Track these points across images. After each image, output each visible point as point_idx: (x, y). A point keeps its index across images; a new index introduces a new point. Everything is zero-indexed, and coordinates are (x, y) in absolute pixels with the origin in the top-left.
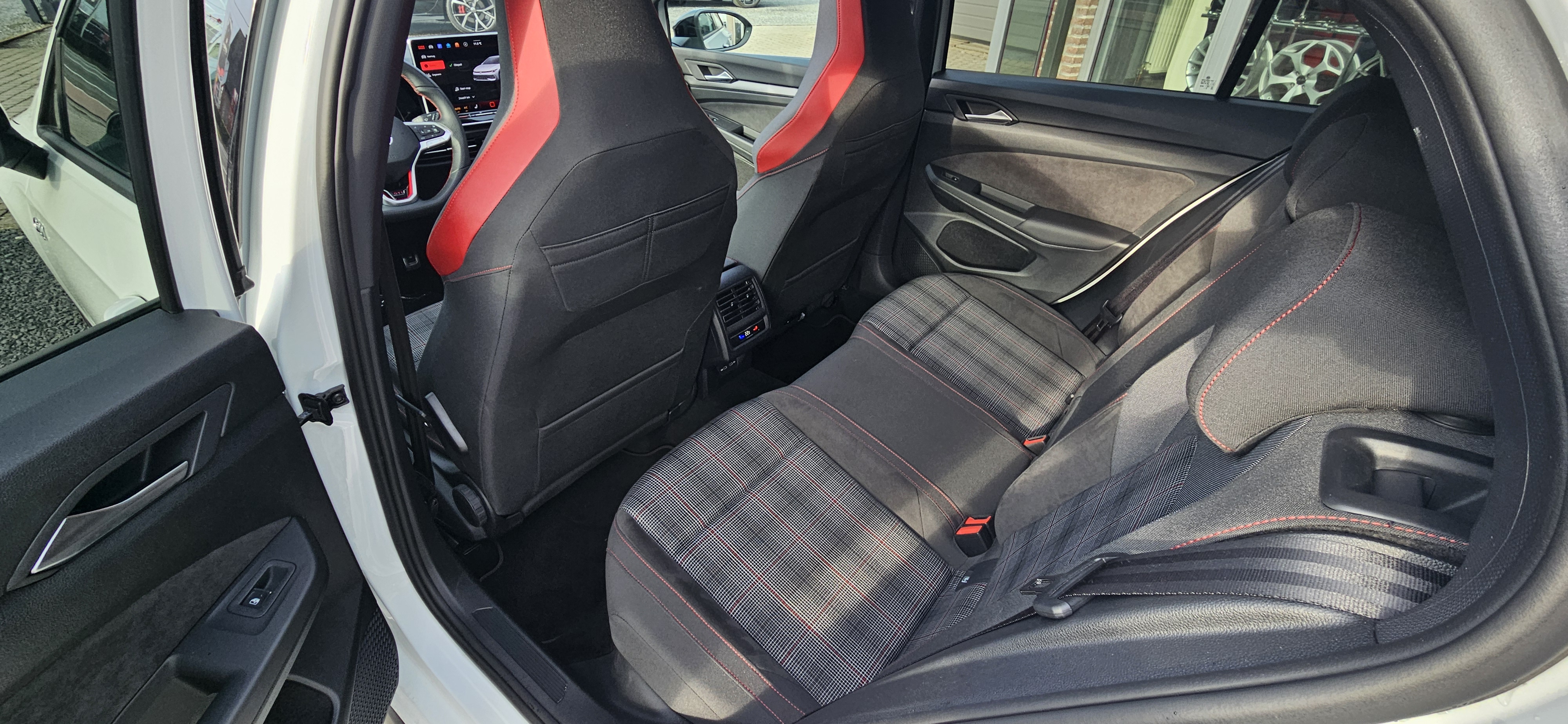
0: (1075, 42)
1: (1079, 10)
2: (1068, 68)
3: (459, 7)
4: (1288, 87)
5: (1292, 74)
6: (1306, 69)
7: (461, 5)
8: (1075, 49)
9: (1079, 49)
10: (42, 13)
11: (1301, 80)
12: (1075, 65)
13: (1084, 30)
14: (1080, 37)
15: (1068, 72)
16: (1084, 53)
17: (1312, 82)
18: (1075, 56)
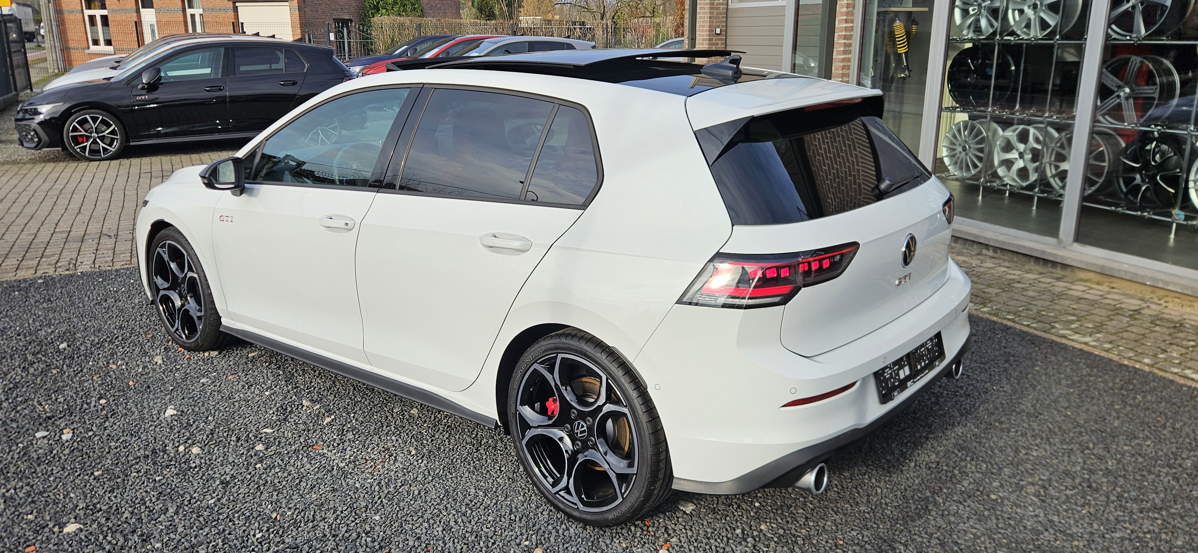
4: (1014, 161)
5: (1014, 151)
6: (1021, 147)
11: (1021, 155)
17: (1029, 156)
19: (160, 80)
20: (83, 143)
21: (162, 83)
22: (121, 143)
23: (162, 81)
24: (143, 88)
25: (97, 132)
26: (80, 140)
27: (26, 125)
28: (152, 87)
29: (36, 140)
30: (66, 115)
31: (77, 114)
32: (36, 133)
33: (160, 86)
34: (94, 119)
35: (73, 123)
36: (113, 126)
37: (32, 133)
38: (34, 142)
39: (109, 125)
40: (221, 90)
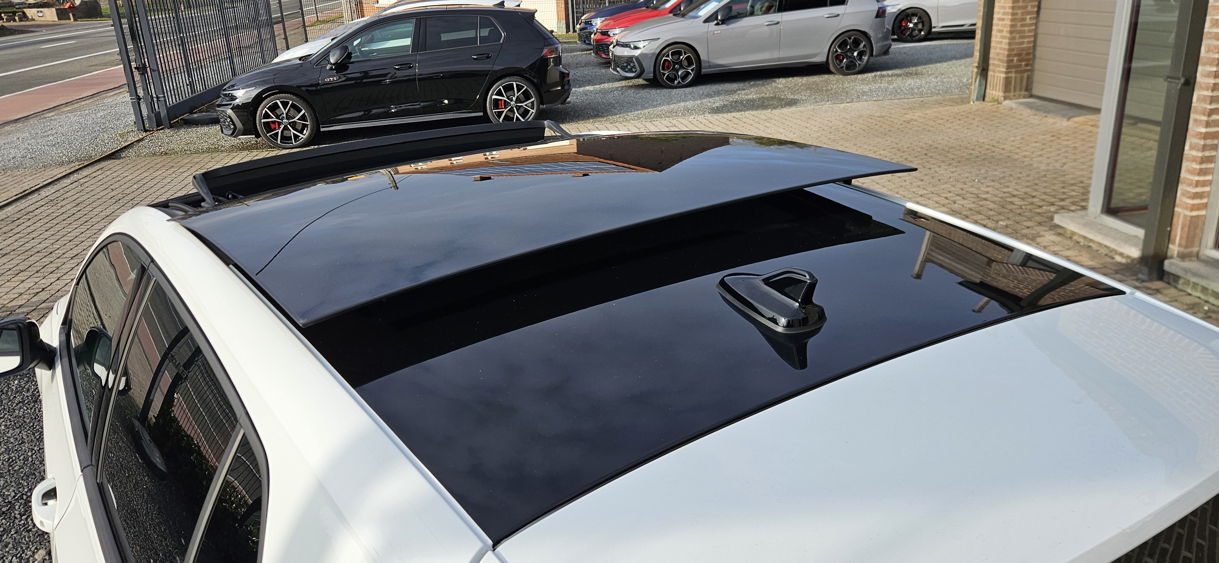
0: (1194, 159)
1: (1196, 120)
2: (1189, 192)
3: (500, 102)
7: (501, 100)
8: (1195, 169)
9: (1201, 169)
10: (146, 122)
12: (1199, 190)
13: (1204, 146)
14: (1200, 154)
15: (1189, 198)
16: (1213, 174)
18: (1197, 178)
19: (351, 58)
20: (275, 129)
21: (353, 63)
22: (312, 130)
23: (352, 60)
24: (331, 69)
25: (287, 119)
26: (272, 126)
27: (223, 111)
28: (340, 67)
29: (232, 127)
30: (258, 100)
31: (268, 99)
32: (232, 120)
33: (350, 65)
34: (285, 104)
35: (263, 109)
36: (303, 111)
37: (229, 120)
38: (231, 129)
39: (299, 111)
40: (410, 68)
